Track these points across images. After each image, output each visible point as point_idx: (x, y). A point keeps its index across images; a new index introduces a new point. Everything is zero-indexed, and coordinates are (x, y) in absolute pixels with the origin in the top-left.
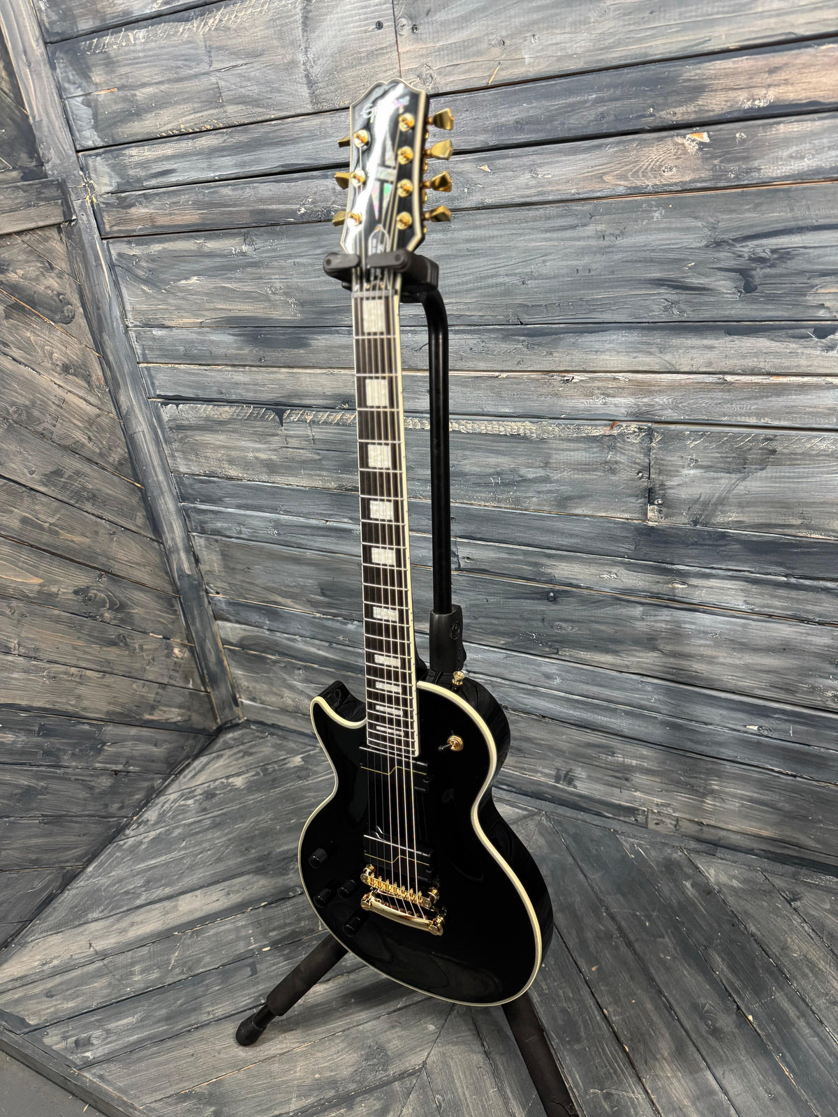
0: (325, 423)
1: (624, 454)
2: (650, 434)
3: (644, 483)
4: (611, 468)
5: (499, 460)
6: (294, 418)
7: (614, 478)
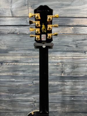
0: (11, 65)
1: (59, 67)
2: (63, 64)
3: (61, 71)
4: (57, 69)
6: (5, 64)
7: (58, 70)
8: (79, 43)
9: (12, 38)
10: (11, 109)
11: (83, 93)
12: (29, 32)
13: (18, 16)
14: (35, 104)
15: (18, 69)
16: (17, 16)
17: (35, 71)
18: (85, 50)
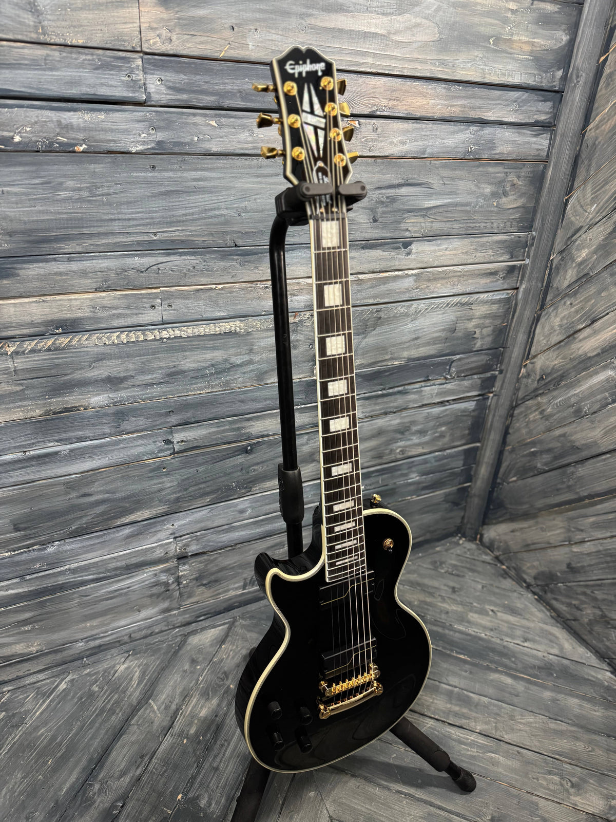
0: (33, 351)
1: (302, 334)
5: (214, 355)
8: (382, 203)
9: (37, 181)
10: (34, 649)
11: (402, 452)
12: (144, 143)
13: (80, 42)
14: (181, 568)
15: (77, 375)
16: (74, 42)
17: (182, 372)
18: (407, 234)
